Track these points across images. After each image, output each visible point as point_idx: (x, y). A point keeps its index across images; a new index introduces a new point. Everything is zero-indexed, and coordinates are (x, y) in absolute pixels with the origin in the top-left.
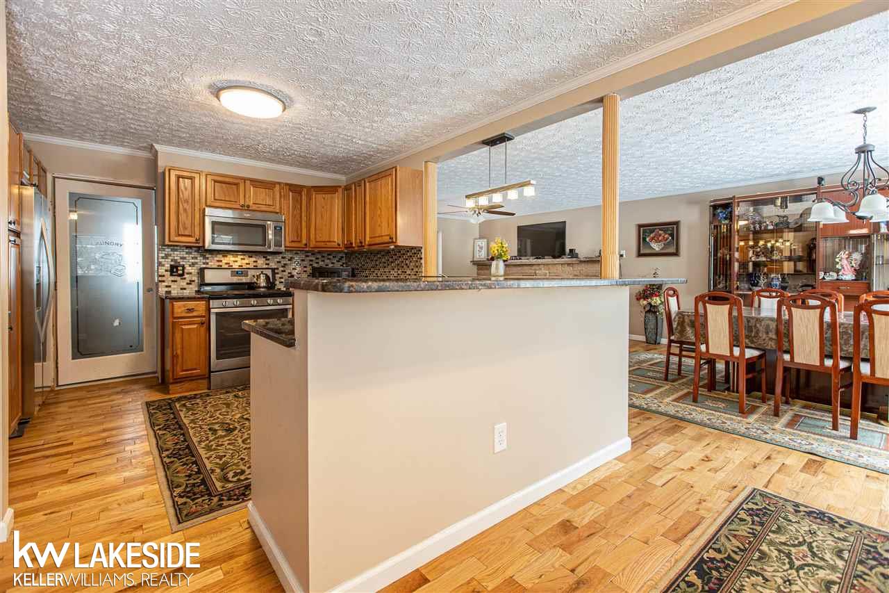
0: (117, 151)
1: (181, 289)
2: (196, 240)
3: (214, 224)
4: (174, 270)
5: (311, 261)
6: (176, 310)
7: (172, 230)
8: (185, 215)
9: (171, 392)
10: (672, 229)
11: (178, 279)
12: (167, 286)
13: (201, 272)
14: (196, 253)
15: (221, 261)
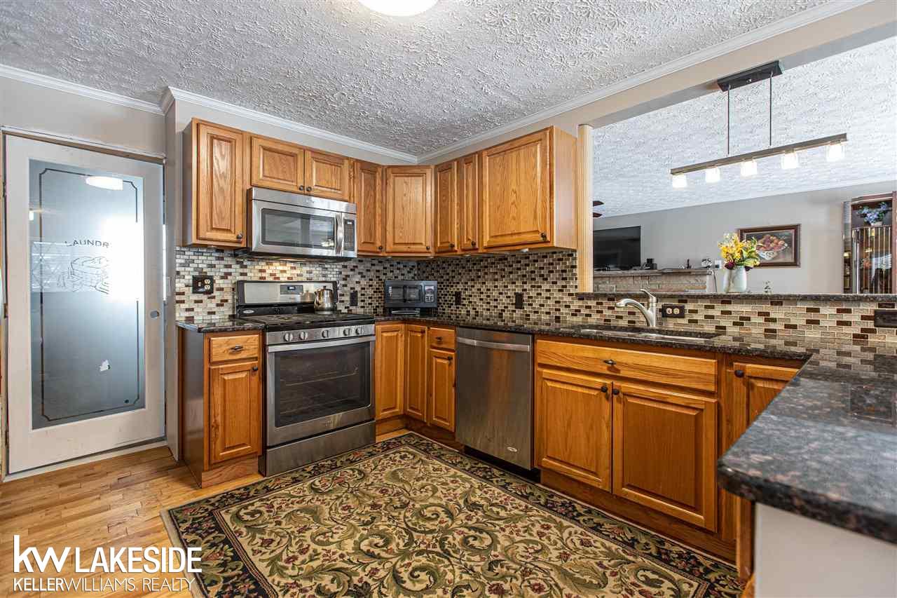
0: (109, 99)
1: (209, 313)
2: (238, 238)
3: (265, 212)
4: (200, 283)
5: (378, 271)
6: (214, 351)
7: (202, 222)
8: (221, 198)
9: (204, 484)
10: (790, 236)
11: (204, 297)
12: (187, 310)
13: (239, 287)
14: (229, 259)
15: (264, 271)
